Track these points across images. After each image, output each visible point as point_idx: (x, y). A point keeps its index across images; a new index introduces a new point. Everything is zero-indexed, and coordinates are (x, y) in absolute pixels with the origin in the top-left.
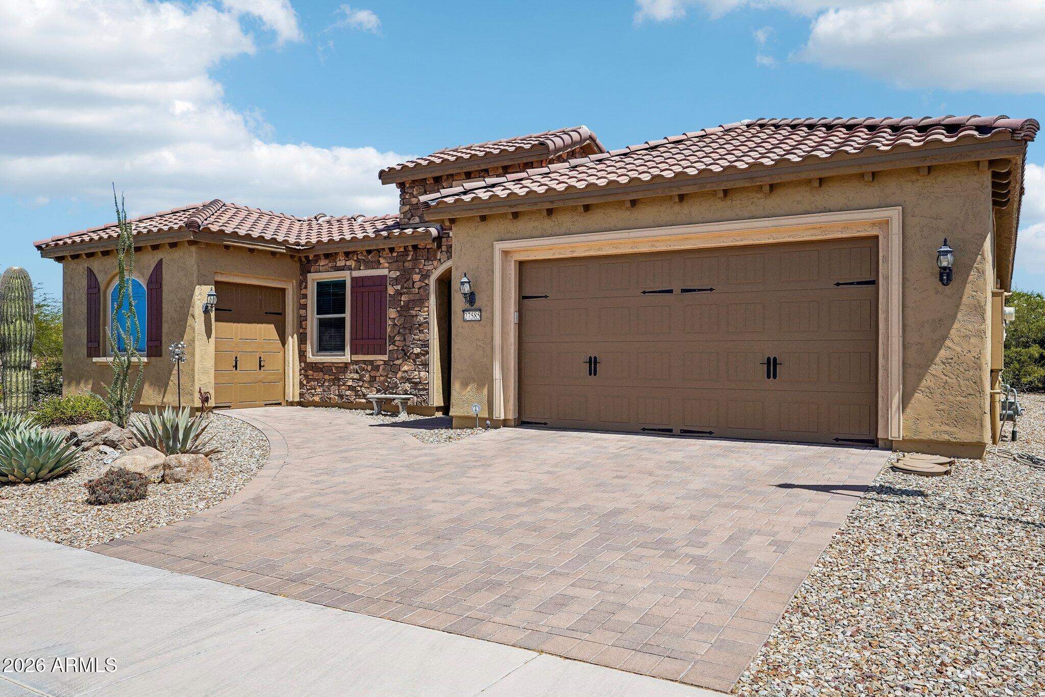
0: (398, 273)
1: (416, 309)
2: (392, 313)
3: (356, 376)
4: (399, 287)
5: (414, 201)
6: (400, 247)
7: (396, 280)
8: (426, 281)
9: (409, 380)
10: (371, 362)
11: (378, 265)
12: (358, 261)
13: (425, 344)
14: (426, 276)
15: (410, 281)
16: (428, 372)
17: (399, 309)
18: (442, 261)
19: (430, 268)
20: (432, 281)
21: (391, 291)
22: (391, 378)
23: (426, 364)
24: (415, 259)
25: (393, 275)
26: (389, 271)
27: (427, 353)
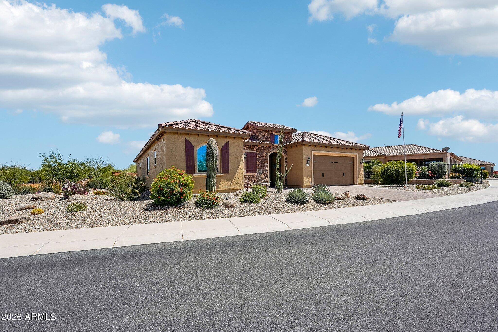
1: (264, 162)
2: (258, 163)
3: (247, 179)
4: (260, 156)
5: (263, 135)
8: (267, 155)
9: (263, 180)
10: (252, 175)
11: (253, 150)
12: (247, 147)
13: (267, 171)
14: (267, 154)
15: (263, 155)
17: (260, 162)
18: (271, 151)
19: (268, 152)
20: (268, 155)
21: (257, 157)
22: (258, 179)
23: (267, 176)
24: (264, 149)
25: (258, 153)
26: (257, 152)
27: (268, 173)
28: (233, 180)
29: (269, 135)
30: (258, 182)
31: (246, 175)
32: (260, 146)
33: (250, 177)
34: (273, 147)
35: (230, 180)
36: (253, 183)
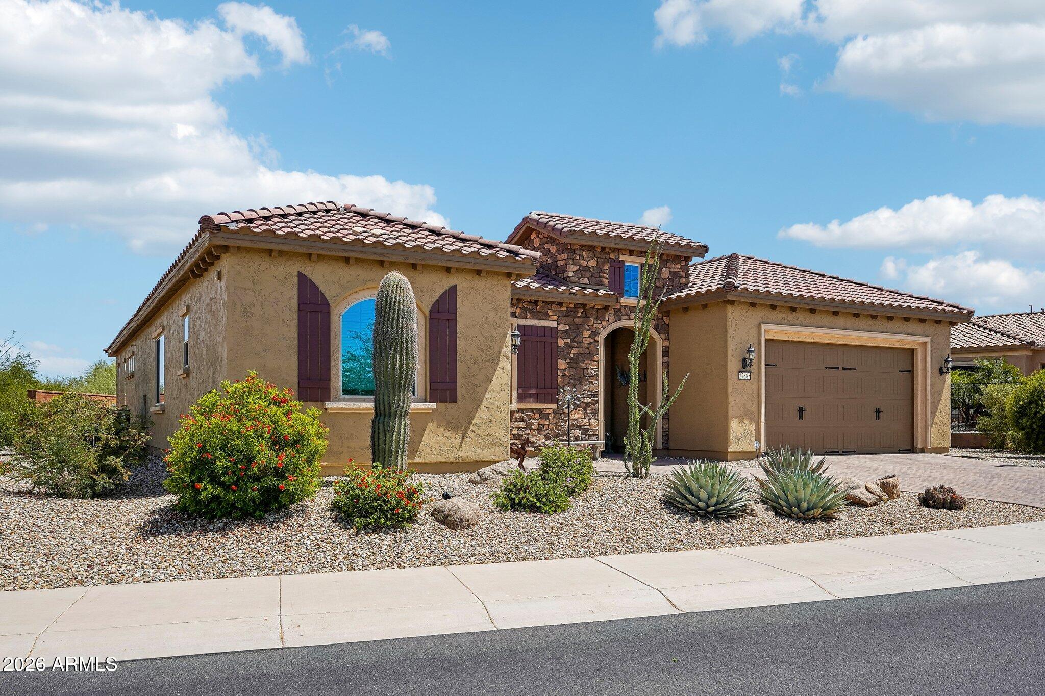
0: (568, 327)
1: (586, 362)
2: (562, 364)
3: (522, 424)
4: (569, 340)
5: (584, 263)
6: (570, 303)
7: (567, 333)
8: (596, 338)
9: (579, 427)
10: (540, 411)
11: (546, 317)
12: (524, 309)
13: (595, 395)
14: (595, 334)
15: (580, 336)
16: (597, 419)
17: (569, 361)
18: (610, 322)
19: (599, 326)
20: (601, 338)
21: (561, 343)
22: (561, 426)
23: (596, 413)
24: (585, 316)
25: (562, 328)
26: (558, 324)
27: (597, 402)
28: (472, 427)
29: (604, 264)
30: (561, 435)
31: (519, 410)
32: (570, 302)
33: (534, 419)
34: (620, 310)
35: (461, 426)
36: (543, 441)
